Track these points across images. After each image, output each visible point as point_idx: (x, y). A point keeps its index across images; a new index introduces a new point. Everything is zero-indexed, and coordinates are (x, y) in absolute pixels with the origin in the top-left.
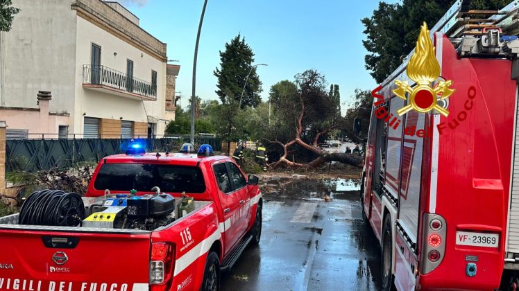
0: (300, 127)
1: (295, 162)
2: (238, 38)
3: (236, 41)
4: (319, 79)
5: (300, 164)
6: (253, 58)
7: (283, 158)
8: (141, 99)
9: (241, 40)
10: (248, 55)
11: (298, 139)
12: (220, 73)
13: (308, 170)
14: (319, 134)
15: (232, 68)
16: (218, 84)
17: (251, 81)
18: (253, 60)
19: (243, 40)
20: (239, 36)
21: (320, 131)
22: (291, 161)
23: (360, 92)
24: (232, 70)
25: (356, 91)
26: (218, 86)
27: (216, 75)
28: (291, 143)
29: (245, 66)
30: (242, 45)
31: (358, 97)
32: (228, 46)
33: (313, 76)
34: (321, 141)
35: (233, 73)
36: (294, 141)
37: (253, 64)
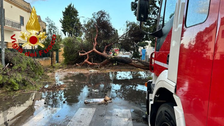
0: (96, 43)
1: (93, 62)
2: (71, 5)
3: (70, 6)
4: (106, 16)
5: (95, 64)
6: (78, 14)
7: (86, 61)
8: (13, 30)
9: (72, 6)
10: (76, 13)
11: (94, 49)
12: (63, 21)
13: (100, 67)
14: (106, 46)
15: (68, 19)
16: (62, 26)
17: (77, 25)
18: (78, 15)
19: (73, 6)
20: (71, 4)
21: (107, 44)
22: (91, 62)
23: (129, 23)
24: (68, 20)
25: (127, 22)
26: (62, 27)
27: (61, 22)
28: (90, 52)
29: (74, 18)
30: (73, 8)
31: (128, 26)
32: (66, 9)
33: (102, 14)
34: (108, 51)
35: (69, 21)
36: (92, 51)
37: (78, 17)
